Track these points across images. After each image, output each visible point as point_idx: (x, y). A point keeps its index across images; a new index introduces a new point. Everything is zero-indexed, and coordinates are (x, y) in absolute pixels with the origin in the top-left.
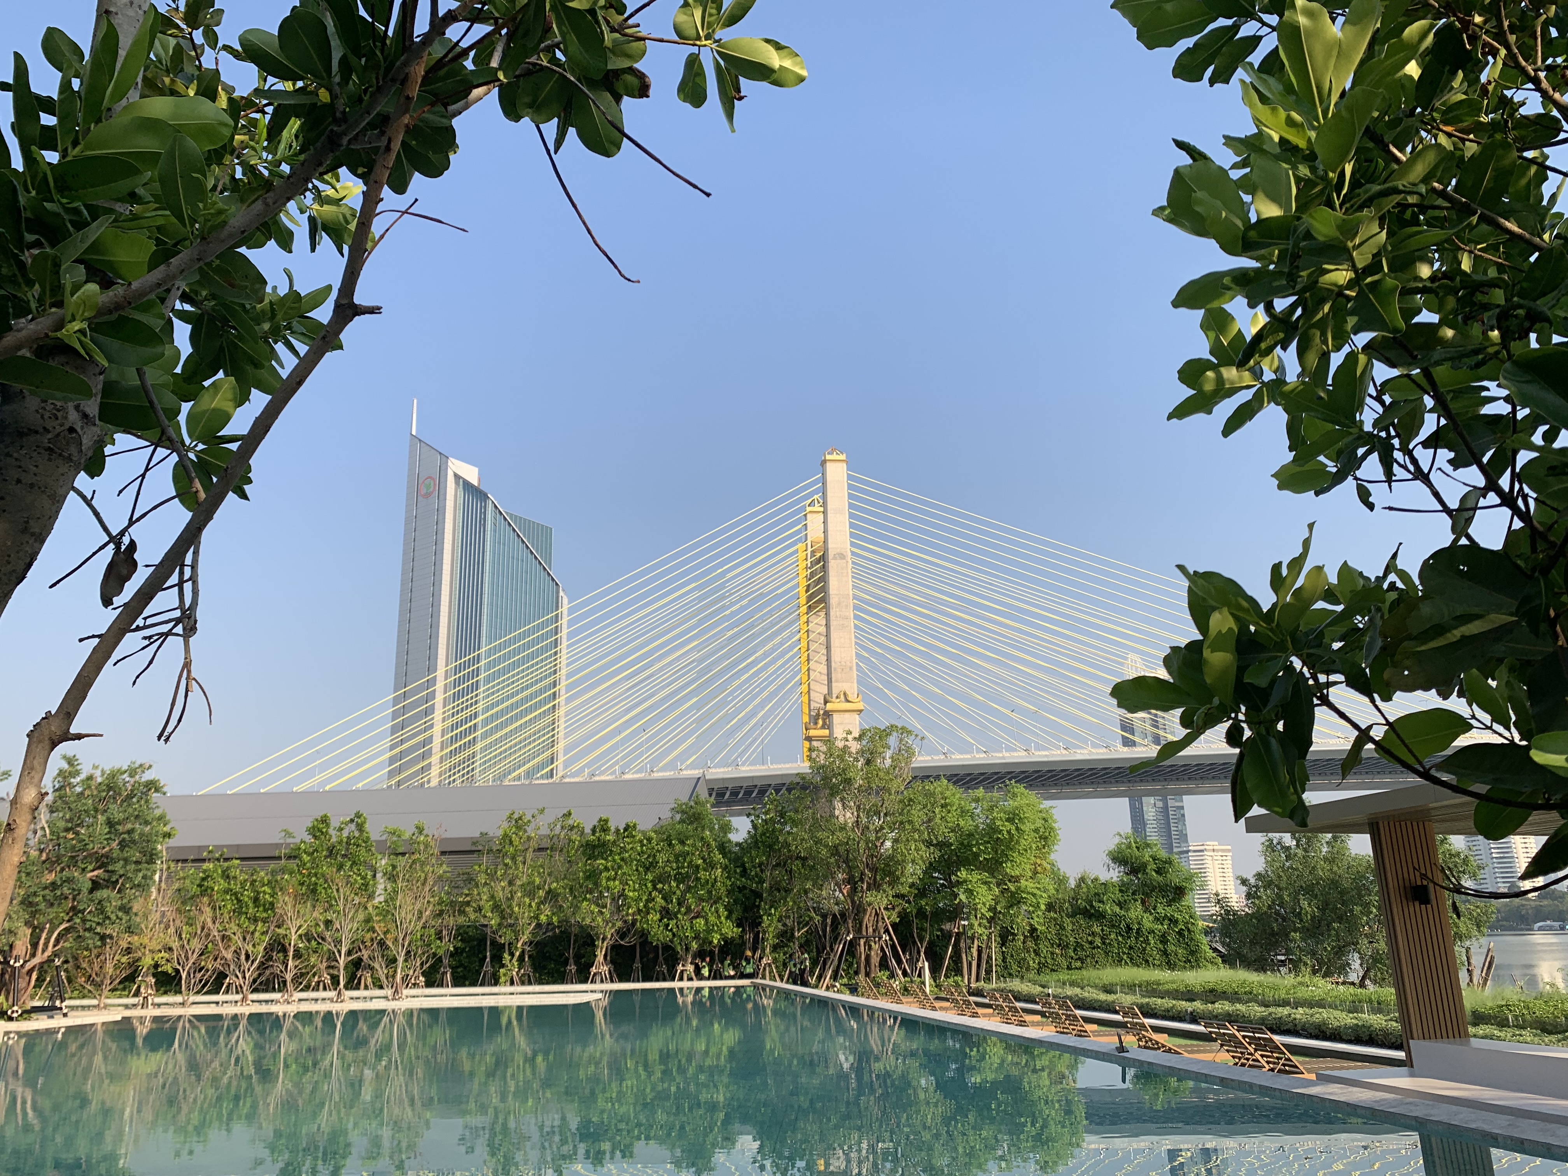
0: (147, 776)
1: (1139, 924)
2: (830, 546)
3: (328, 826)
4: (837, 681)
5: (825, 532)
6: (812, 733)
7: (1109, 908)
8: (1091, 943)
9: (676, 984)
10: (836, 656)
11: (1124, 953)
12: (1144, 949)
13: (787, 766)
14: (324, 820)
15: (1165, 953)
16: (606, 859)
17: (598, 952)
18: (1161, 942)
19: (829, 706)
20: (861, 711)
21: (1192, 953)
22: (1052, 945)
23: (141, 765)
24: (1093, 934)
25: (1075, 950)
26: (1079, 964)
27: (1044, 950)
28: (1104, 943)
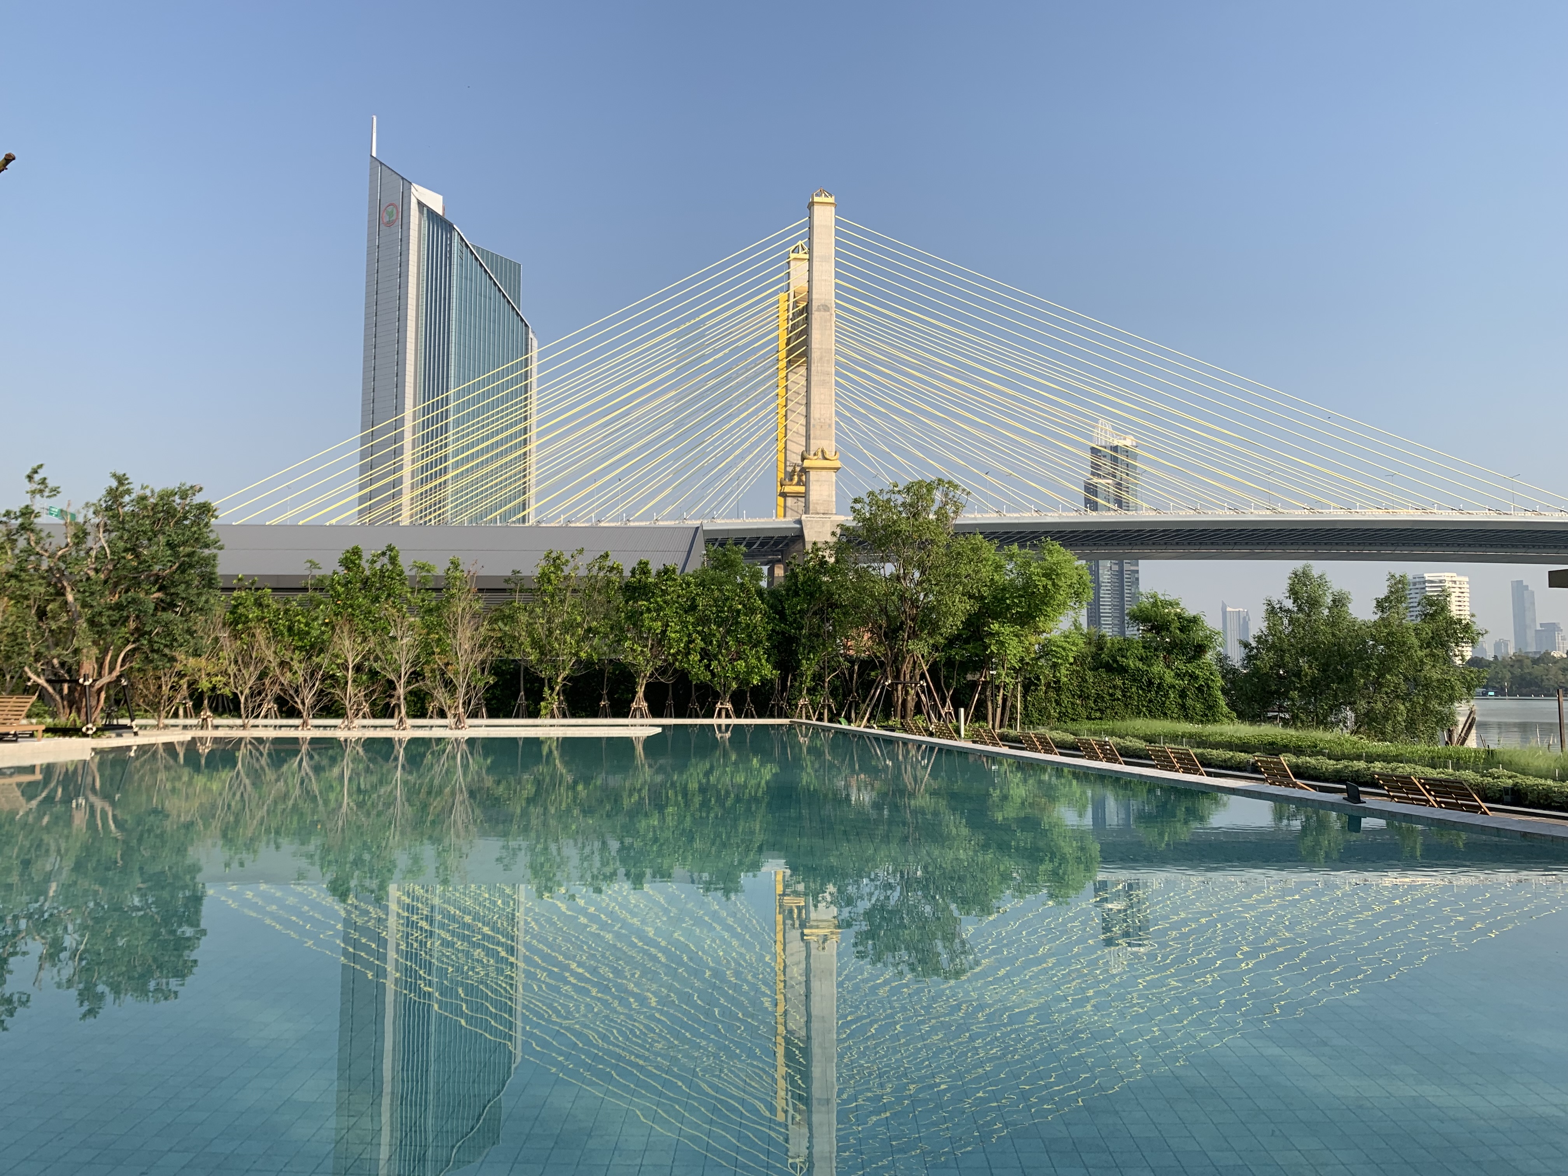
0: (198, 499)
1: (1161, 678)
2: (814, 296)
3: (360, 557)
4: (815, 438)
5: (810, 281)
6: (787, 489)
7: (1132, 663)
8: (1111, 695)
9: (714, 721)
10: (815, 413)
11: (1143, 706)
12: (1164, 703)
13: (762, 520)
14: (356, 552)
15: (1183, 707)
16: (648, 600)
17: (638, 689)
18: (1180, 696)
19: (807, 463)
20: (838, 469)
21: (1210, 708)
22: (1073, 696)
23: (192, 487)
24: (1115, 687)
25: (1095, 701)
26: (1098, 714)
27: (1065, 699)
28: (1124, 696)
